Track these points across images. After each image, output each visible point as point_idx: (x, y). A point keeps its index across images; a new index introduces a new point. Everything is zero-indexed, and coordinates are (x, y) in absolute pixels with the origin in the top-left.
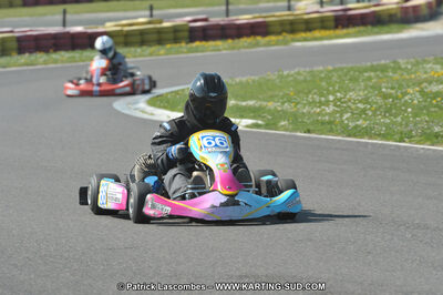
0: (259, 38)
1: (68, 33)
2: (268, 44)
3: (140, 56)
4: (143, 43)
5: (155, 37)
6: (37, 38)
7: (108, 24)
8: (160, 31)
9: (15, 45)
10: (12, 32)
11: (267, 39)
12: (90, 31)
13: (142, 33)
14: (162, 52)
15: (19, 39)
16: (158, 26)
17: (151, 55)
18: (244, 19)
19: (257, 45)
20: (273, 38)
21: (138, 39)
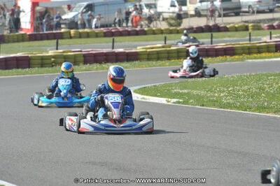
0: (228, 57)
1: (114, 52)
2: (233, 60)
3: (154, 66)
4: (158, 59)
5: (166, 55)
6: (95, 55)
7: (138, 48)
8: (169, 52)
9: (82, 59)
10: (81, 51)
11: (233, 57)
12: (127, 51)
13: (158, 53)
14: (167, 64)
15: (85, 56)
16: (168, 49)
17: (160, 66)
18: (220, 45)
19: (226, 61)
20: (236, 57)
21: (155, 56)
